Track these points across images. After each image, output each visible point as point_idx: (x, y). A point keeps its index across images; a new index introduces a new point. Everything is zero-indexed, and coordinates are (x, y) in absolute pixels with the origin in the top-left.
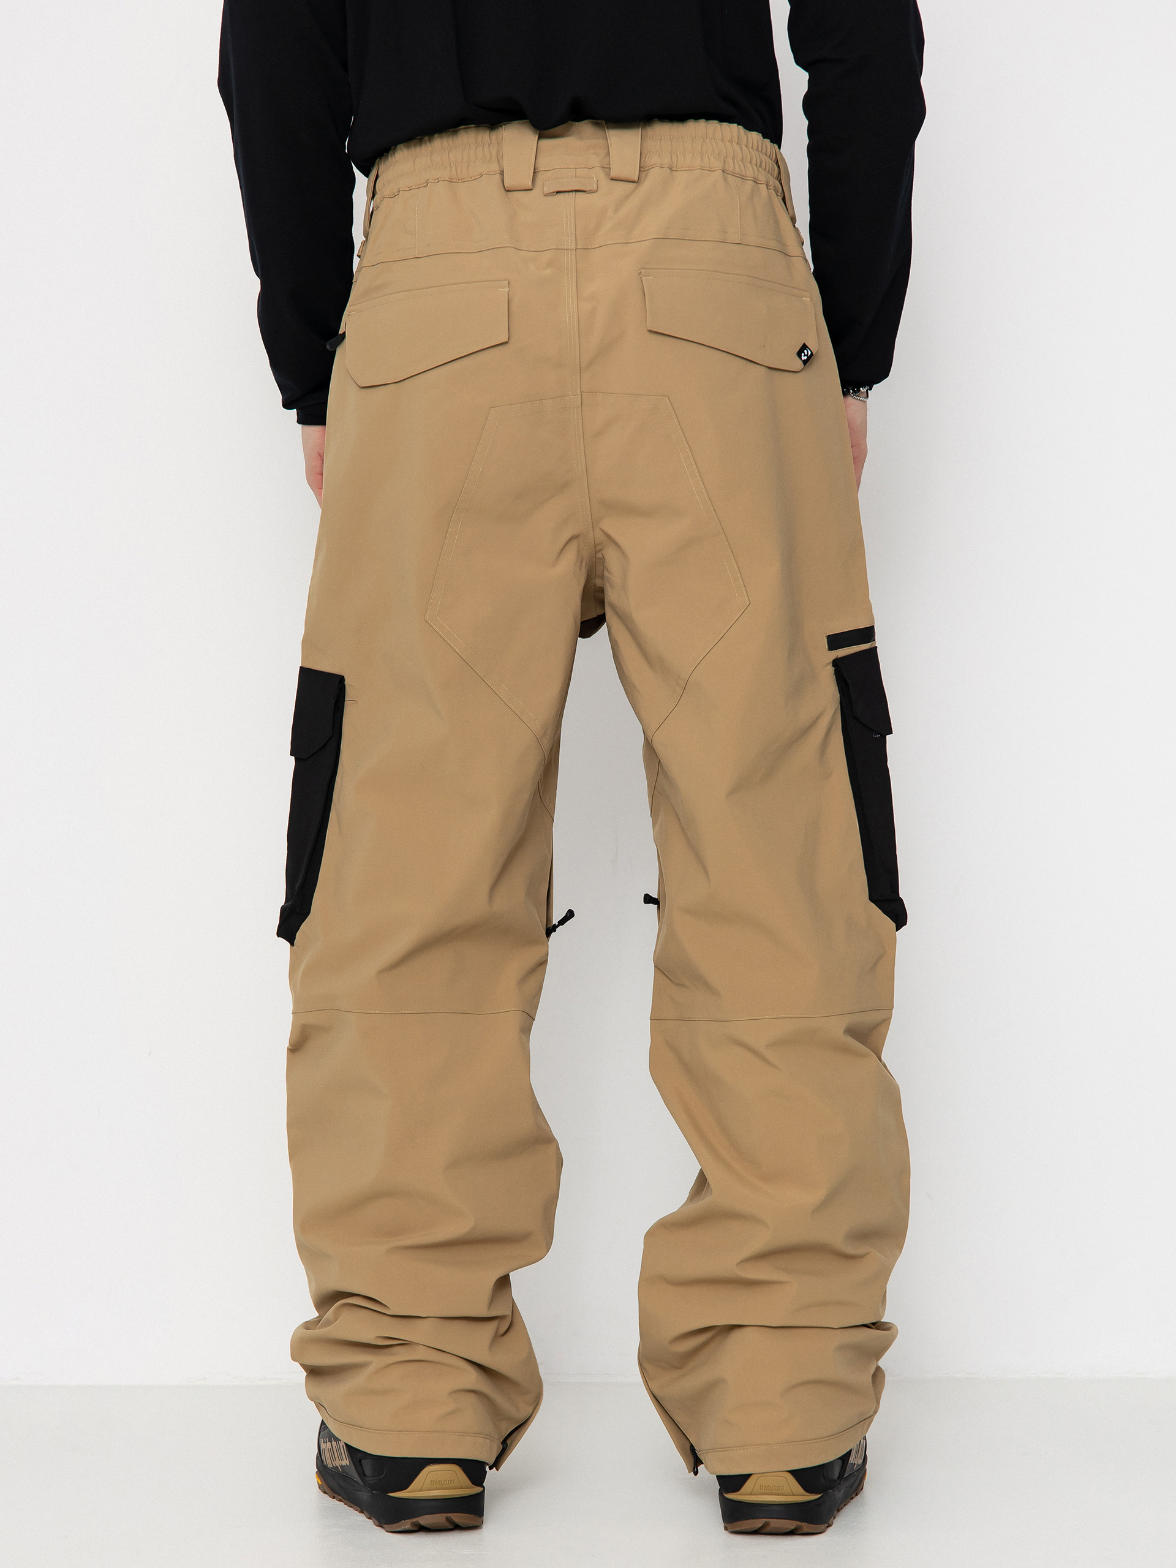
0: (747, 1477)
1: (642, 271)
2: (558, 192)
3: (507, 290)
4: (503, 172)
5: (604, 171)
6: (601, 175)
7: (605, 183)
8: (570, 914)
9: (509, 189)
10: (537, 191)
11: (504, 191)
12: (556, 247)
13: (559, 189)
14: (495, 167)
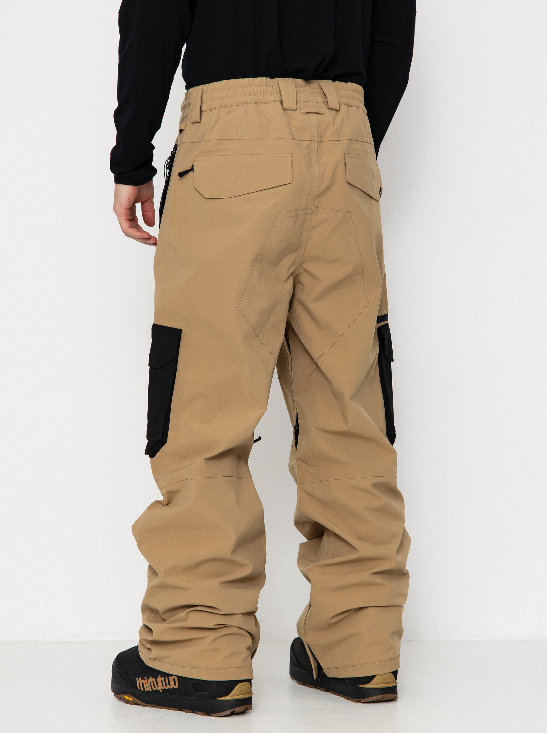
0: (374, 677)
1: (346, 154)
2: (308, 113)
3: (291, 158)
4: (282, 102)
5: (325, 105)
6: (323, 106)
7: (326, 111)
8: (259, 439)
9: (285, 109)
10: (298, 111)
11: (283, 110)
12: (310, 140)
13: (309, 112)
14: (278, 98)
